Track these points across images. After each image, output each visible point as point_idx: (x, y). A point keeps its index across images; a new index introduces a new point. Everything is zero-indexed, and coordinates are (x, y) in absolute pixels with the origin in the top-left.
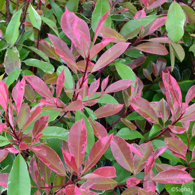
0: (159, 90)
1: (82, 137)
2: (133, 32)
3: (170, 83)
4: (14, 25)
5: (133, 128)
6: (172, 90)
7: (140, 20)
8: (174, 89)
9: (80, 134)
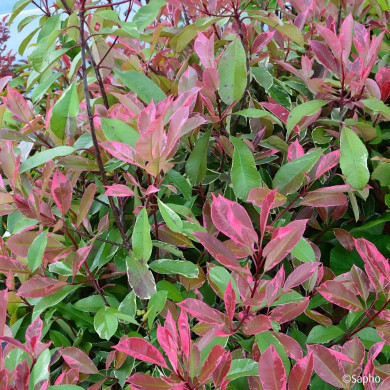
0: (334, 240)
1: (276, 369)
2: (292, 181)
3: (370, 254)
4: (141, 233)
5: (328, 323)
6: (375, 263)
7: (298, 162)
8: (377, 261)
9: (273, 366)
